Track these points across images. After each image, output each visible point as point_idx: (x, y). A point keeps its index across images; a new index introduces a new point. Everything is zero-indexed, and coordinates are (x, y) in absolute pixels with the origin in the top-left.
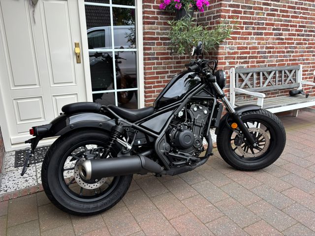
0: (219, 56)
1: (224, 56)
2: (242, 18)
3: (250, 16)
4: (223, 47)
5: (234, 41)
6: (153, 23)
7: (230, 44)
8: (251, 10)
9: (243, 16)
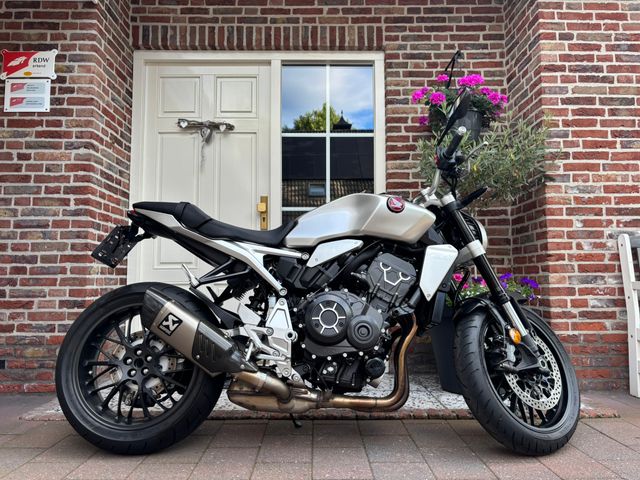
0: (549, 206)
1: (564, 207)
2: (604, 123)
3: (632, 118)
4: (560, 187)
5: (591, 173)
6: (406, 157)
7: (580, 179)
8: (632, 107)
9: (611, 120)
